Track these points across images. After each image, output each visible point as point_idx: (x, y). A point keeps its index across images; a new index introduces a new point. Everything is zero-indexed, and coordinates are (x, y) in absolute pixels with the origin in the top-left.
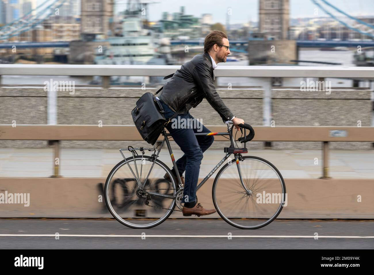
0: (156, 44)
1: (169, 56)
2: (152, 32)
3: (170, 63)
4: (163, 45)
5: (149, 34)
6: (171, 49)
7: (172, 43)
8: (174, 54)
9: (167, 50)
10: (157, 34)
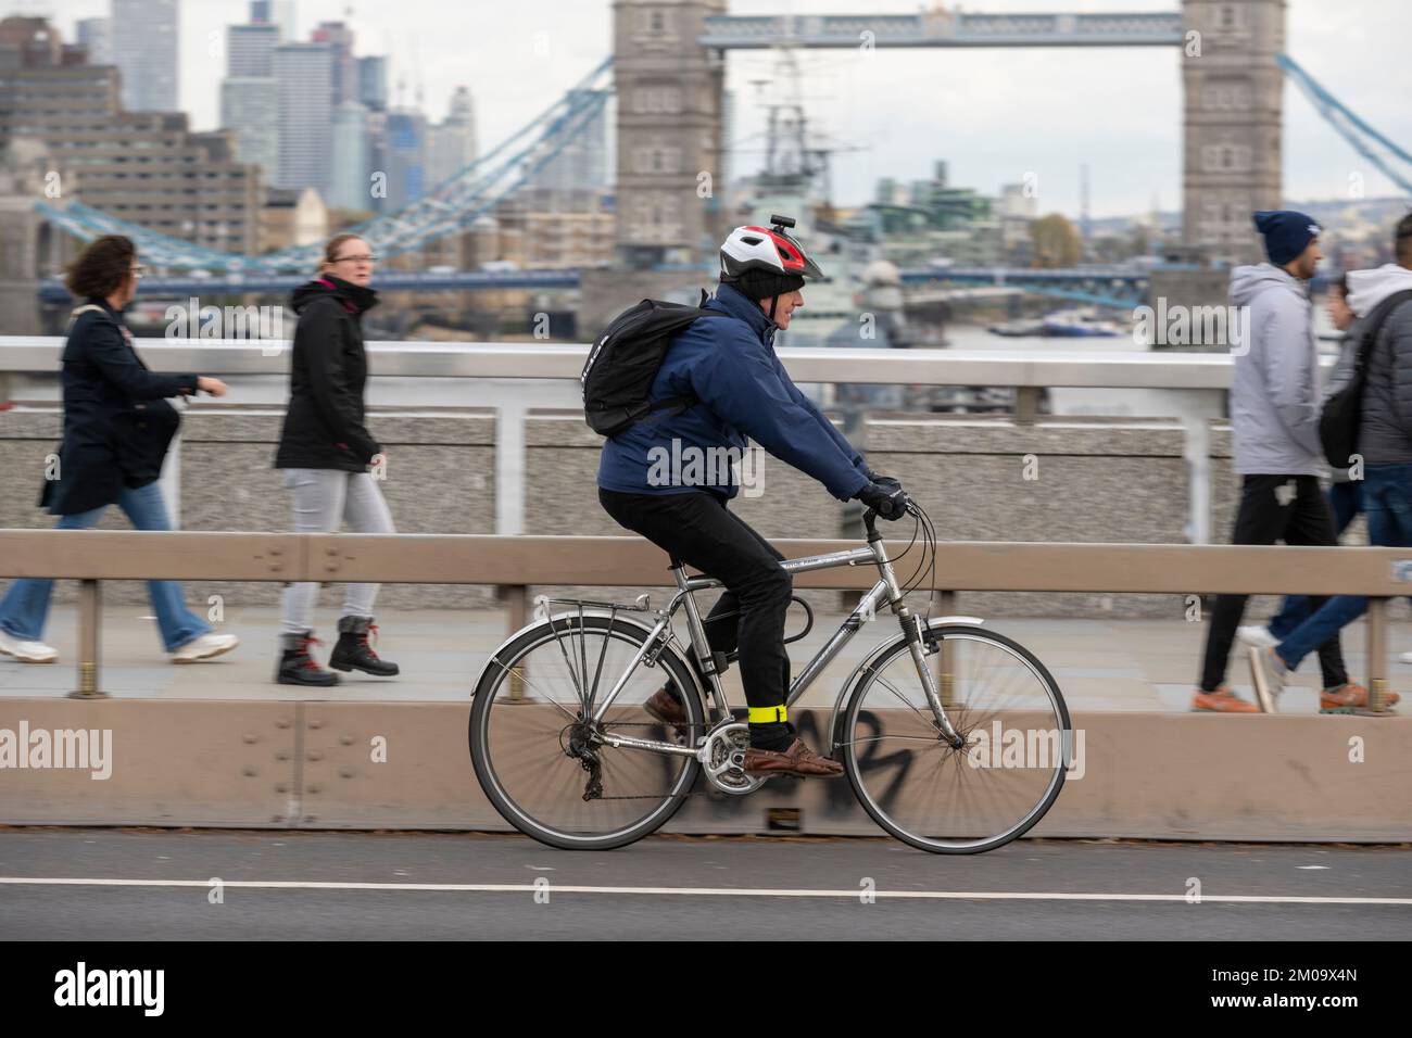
0: (856, 279)
1: (899, 319)
2: (844, 242)
3: (903, 339)
4: (879, 284)
5: (835, 248)
6: (905, 295)
7: (905, 278)
8: (911, 312)
9: (891, 298)
10: (858, 246)
